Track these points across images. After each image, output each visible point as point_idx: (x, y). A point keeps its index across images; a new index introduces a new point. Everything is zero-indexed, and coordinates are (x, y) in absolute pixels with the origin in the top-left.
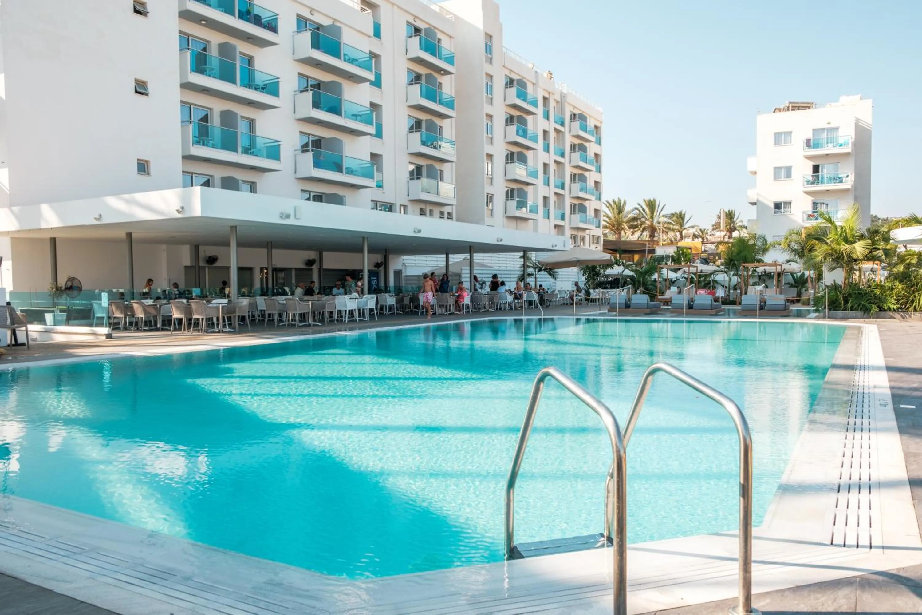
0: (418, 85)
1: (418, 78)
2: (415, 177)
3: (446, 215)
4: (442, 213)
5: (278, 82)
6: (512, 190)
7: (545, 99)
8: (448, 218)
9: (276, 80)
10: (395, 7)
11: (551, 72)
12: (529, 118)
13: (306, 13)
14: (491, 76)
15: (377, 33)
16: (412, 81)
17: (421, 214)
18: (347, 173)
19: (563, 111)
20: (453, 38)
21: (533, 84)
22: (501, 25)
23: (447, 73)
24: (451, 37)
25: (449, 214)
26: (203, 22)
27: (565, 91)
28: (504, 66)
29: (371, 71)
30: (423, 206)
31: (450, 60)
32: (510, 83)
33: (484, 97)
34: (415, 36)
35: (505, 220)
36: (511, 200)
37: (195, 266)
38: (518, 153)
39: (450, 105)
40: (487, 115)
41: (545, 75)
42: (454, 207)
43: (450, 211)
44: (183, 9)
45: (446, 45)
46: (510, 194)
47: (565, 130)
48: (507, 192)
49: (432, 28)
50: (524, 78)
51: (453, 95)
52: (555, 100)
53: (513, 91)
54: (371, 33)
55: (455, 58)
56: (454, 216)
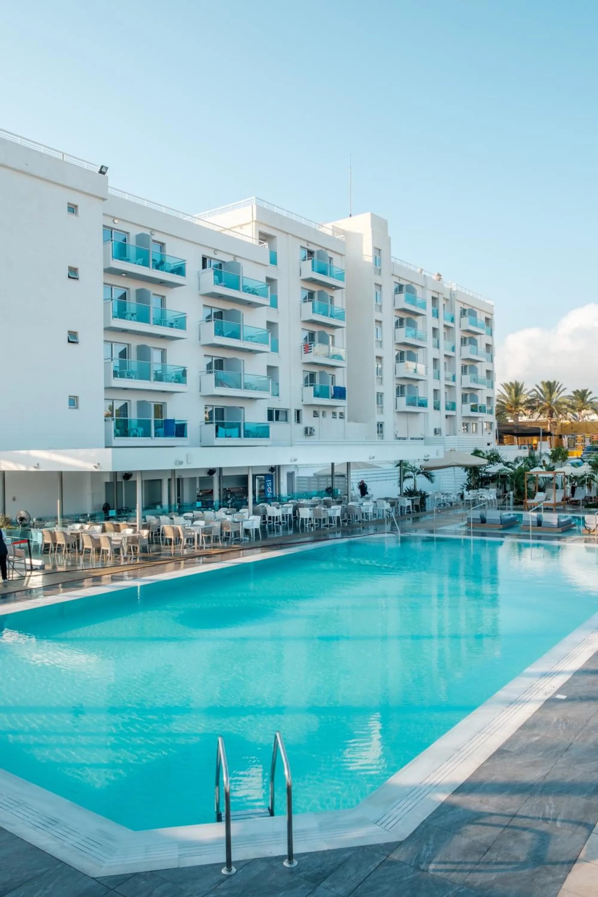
0: (311, 303)
1: (311, 295)
2: (309, 384)
3: (338, 415)
4: (334, 413)
5: (185, 317)
6: (402, 387)
7: (434, 299)
8: (340, 418)
9: (184, 316)
10: (290, 236)
11: (440, 274)
12: (418, 320)
13: (209, 253)
14: (380, 286)
15: (274, 261)
16: (305, 298)
17: (314, 416)
18: (245, 388)
19: (452, 308)
20: (344, 255)
21: (422, 287)
22: (390, 238)
23: (337, 288)
24: (341, 255)
25: (341, 414)
26: (124, 275)
27: (454, 289)
28: (393, 275)
29: (267, 297)
30: (316, 409)
31: (341, 277)
32: (400, 289)
33: (374, 306)
34: (308, 259)
35: (396, 415)
36: (401, 396)
37: (113, 482)
38: (408, 352)
39: (340, 316)
40: (376, 321)
41: (435, 278)
42: (346, 408)
43: (342, 411)
44: (107, 267)
45: (337, 264)
46: (400, 391)
47: (455, 325)
48: (397, 389)
49: (324, 250)
50: (412, 283)
51: (344, 308)
52: (444, 298)
53: (402, 297)
54: (267, 261)
55: (345, 274)
56: (346, 416)
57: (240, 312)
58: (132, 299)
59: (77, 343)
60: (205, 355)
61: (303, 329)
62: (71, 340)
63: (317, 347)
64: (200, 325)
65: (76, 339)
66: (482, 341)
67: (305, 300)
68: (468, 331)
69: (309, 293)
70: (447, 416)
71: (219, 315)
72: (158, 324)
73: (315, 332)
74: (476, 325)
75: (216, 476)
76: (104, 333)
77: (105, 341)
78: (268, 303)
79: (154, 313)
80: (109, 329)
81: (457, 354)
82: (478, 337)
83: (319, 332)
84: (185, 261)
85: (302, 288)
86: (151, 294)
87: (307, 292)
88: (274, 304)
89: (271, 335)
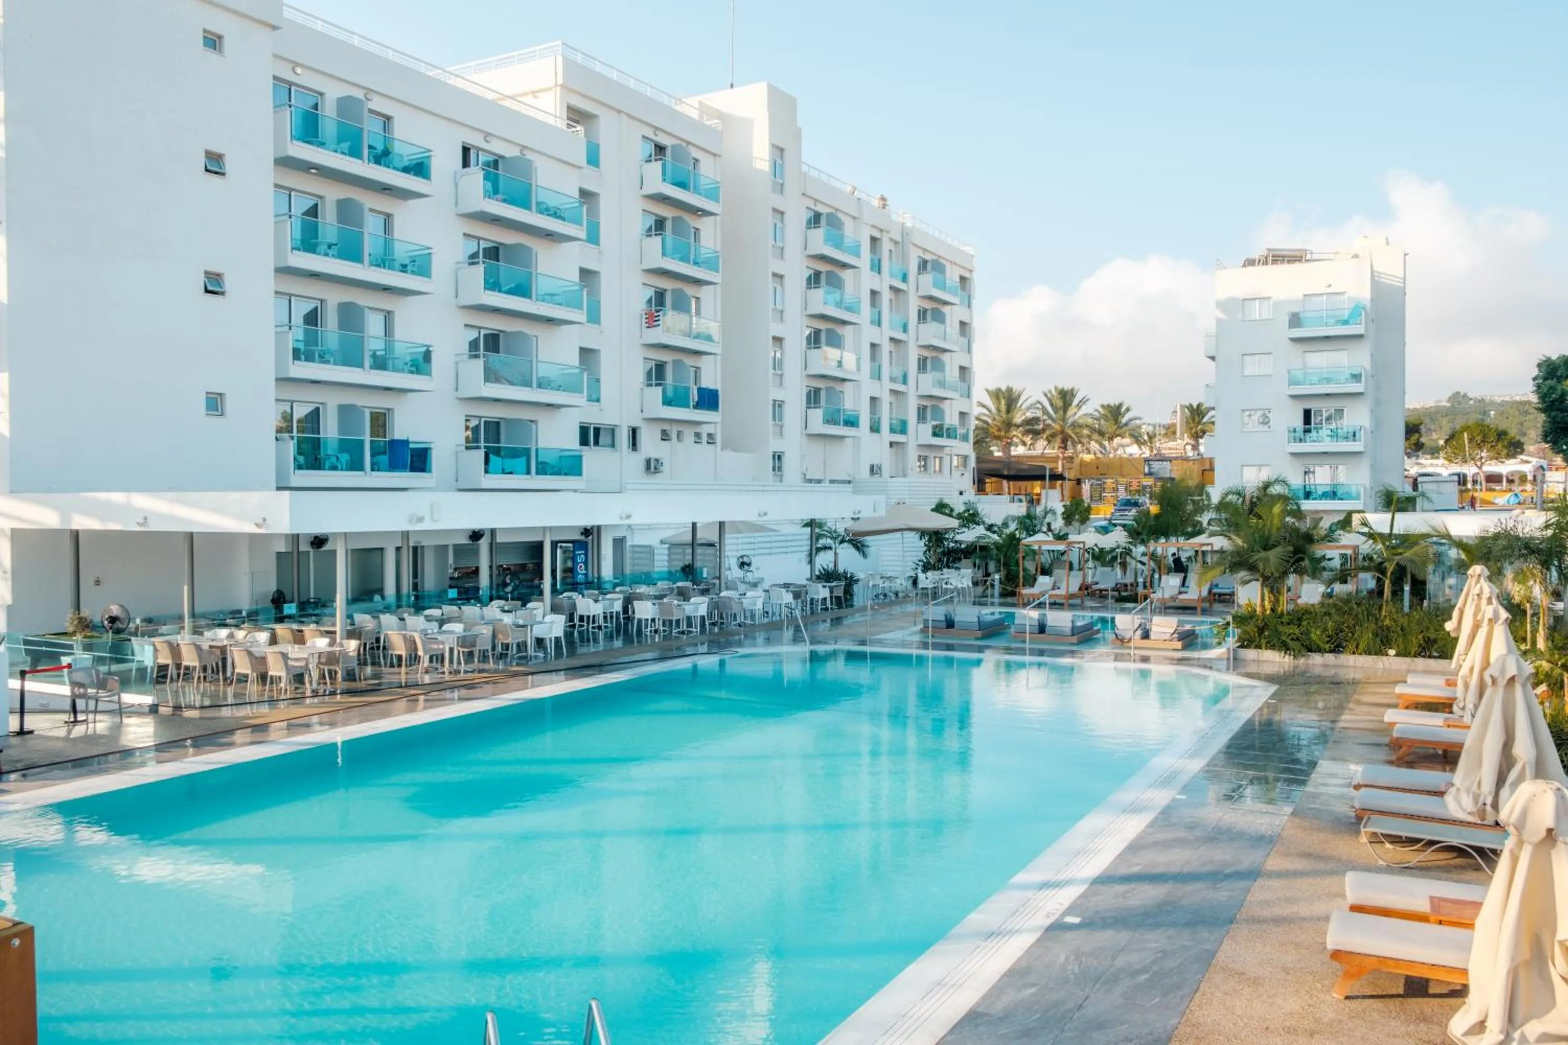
0: (659, 238)
1: (660, 225)
2: (654, 382)
3: (705, 438)
4: (698, 435)
5: (430, 254)
6: (817, 391)
7: (874, 240)
8: (708, 443)
9: (427, 252)
10: (624, 117)
11: (886, 196)
12: (847, 275)
13: (475, 140)
14: (782, 213)
15: (593, 159)
16: (650, 229)
17: (662, 439)
18: (540, 386)
19: (904, 258)
20: (719, 156)
21: (854, 218)
22: (800, 130)
23: (706, 213)
24: (715, 155)
25: (710, 436)
26: (313, 171)
27: (909, 224)
28: (804, 194)
29: (581, 225)
30: (666, 427)
31: (713, 195)
32: (815, 220)
33: (770, 247)
34: (656, 160)
35: (804, 440)
36: (814, 407)
37: (292, 553)
38: (828, 330)
39: (711, 264)
40: (774, 275)
41: (876, 203)
42: (719, 426)
43: (712, 431)
44: (281, 155)
45: (707, 170)
46: (813, 398)
47: (908, 288)
48: (808, 395)
49: (684, 144)
50: (837, 210)
51: (718, 249)
52: (891, 240)
53: (818, 235)
54: (582, 160)
55: (721, 190)
56: (719, 439)
57: (531, 249)
58: (329, 216)
59: (223, 293)
60: (466, 325)
61: (644, 284)
62: (210, 288)
63: (670, 317)
64: (456, 271)
65: (221, 287)
66: (954, 315)
67: (649, 232)
68: (931, 298)
69: (656, 221)
70: (891, 444)
71: (493, 253)
72: (379, 266)
73: (665, 290)
74: (943, 288)
75: (484, 543)
76: (275, 277)
77: (277, 293)
78: (583, 235)
79: (371, 244)
80: (284, 271)
81: (910, 337)
82: (946, 310)
83: (674, 291)
84: (430, 151)
85: (644, 210)
86: (366, 213)
87: (654, 218)
88: (593, 238)
89: (588, 292)
